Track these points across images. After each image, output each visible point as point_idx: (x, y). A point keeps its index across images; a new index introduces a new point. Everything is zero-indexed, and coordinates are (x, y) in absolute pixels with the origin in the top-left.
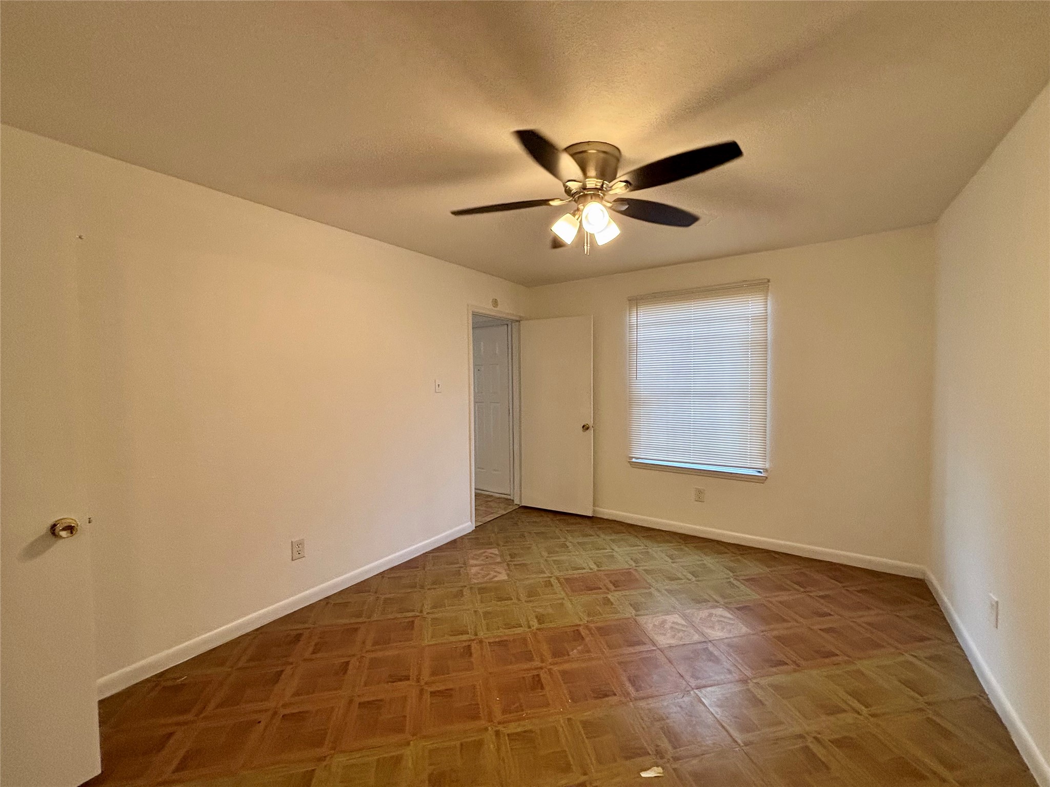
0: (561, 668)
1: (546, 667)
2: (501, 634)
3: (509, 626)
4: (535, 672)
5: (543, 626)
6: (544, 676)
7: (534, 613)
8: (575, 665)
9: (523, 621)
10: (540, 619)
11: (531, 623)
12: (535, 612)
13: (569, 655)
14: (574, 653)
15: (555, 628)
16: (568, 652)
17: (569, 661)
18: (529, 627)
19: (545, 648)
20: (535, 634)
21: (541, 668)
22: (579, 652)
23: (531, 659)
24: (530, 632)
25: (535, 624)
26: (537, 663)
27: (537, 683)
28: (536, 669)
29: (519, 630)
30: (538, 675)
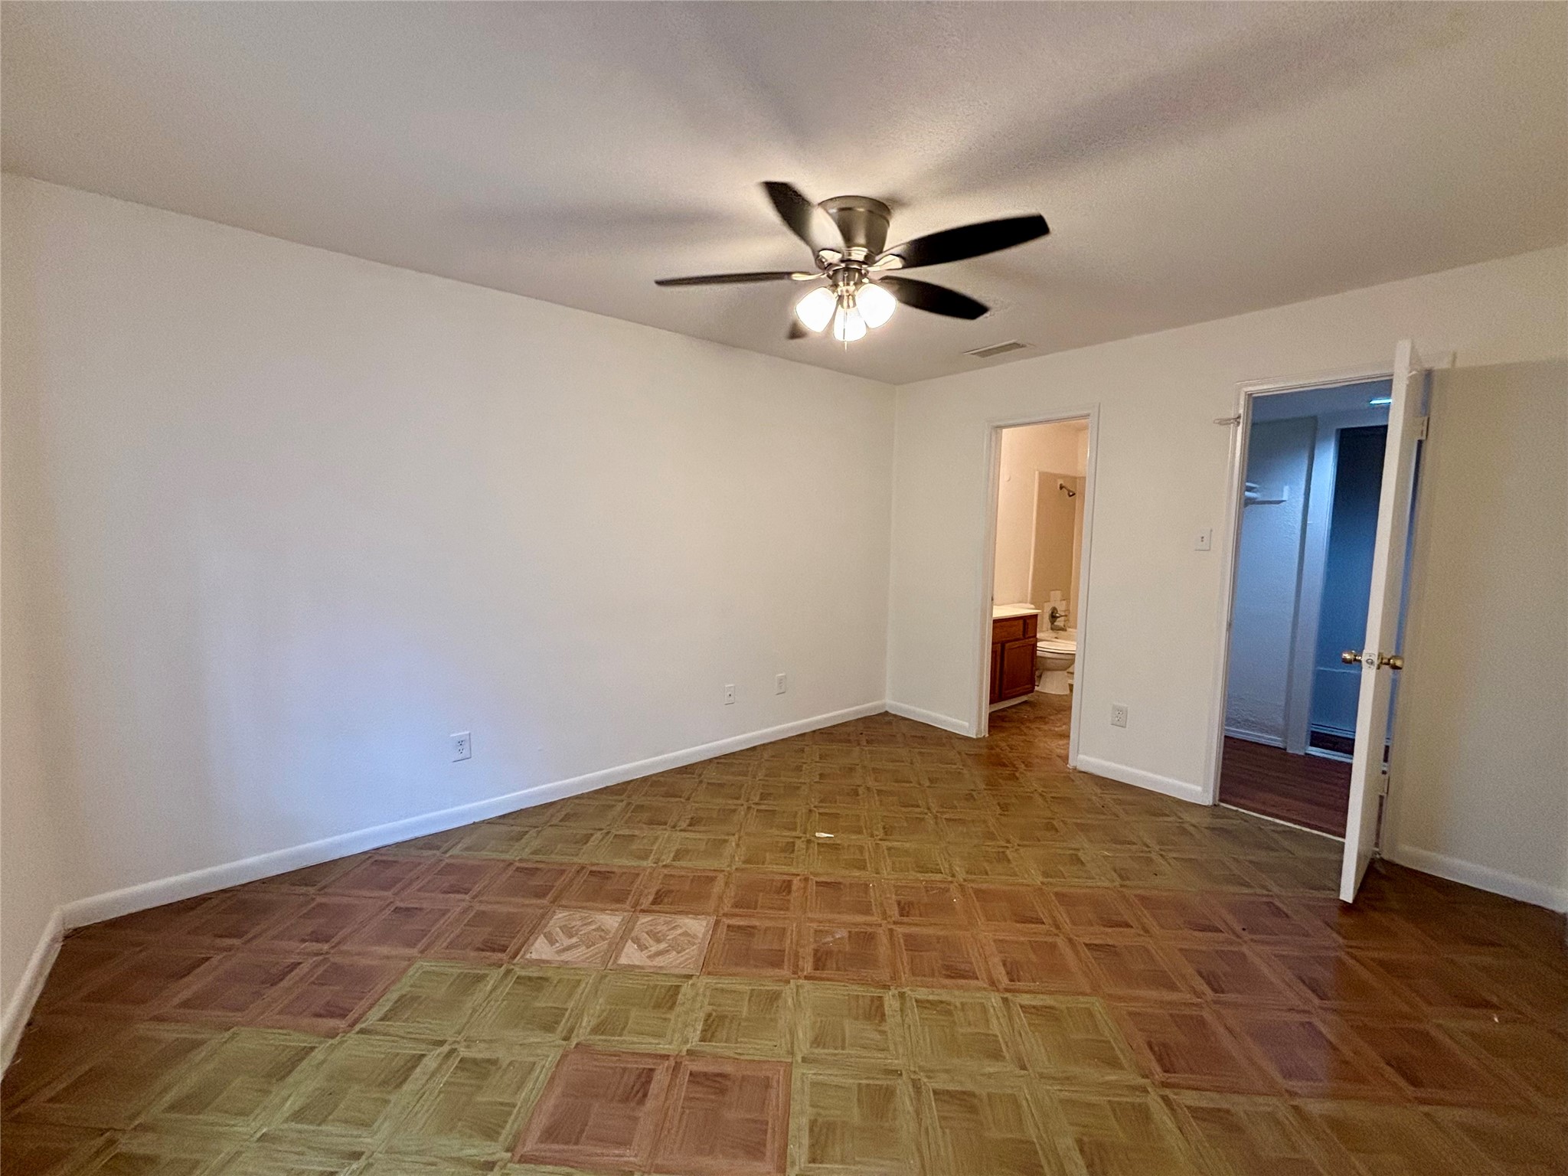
0: (868, 919)
1: (889, 922)
2: (957, 993)
3: (943, 1008)
4: (905, 919)
5: (877, 992)
6: (894, 912)
7: (886, 1028)
8: (848, 918)
9: (914, 1015)
10: (876, 1012)
11: (896, 1004)
12: (883, 1033)
13: (850, 932)
14: (841, 934)
15: (854, 981)
16: (850, 937)
17: (855, 925)
18: (902, 995)
19: (883, 949)
20: (895, 977)
21: (895, 923)
22: (832, 934)
23: (908, 937)
24: (901, 986)
25: (891, 1003)
26: (900, 930)
27: (905, 909)
28: (902, 923)
29: (922, 994)
30: (902, 916)
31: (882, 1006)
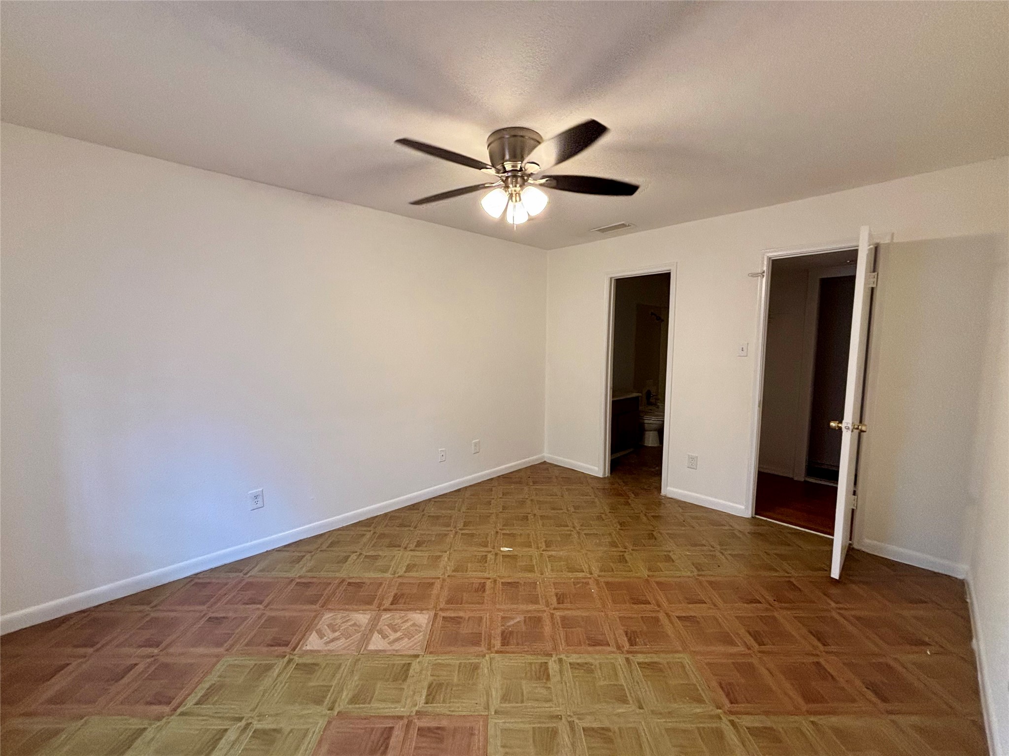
0: (537, 607)
1: (550, 609)
2: (596, 656)
3: (587, 668)
4: (561, 606)
5: (544, 659)
6: (554, 601)
7: (551, 685)
8: (523, 607)
9: (569, 674)
10: (543, 674)
11: (557, 667)
12: (548, 688)
13: (525, 617)
14: (520, 618)
15: (529, 652)
16: (525, 620)
17: (528, 611)
18: (560, 660)
19: (547, 628)
20: (555, 649)
21: (555, 609)
22: (513, 619)
23: (563, 618)
24: (560, 653)
25: (553, 666)
26: (558, 614)
27: (560, 599)
28: (559, 609)
29: (574, 658)
30: (559, 603)
31: (547, 669)
